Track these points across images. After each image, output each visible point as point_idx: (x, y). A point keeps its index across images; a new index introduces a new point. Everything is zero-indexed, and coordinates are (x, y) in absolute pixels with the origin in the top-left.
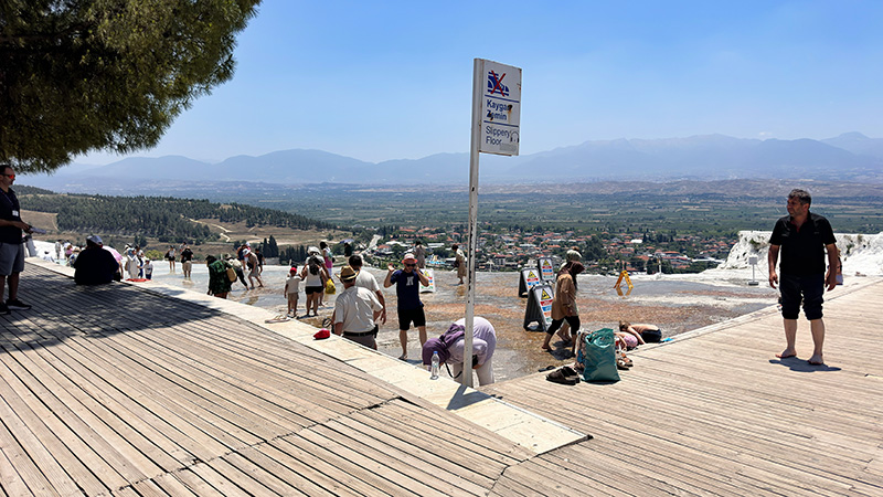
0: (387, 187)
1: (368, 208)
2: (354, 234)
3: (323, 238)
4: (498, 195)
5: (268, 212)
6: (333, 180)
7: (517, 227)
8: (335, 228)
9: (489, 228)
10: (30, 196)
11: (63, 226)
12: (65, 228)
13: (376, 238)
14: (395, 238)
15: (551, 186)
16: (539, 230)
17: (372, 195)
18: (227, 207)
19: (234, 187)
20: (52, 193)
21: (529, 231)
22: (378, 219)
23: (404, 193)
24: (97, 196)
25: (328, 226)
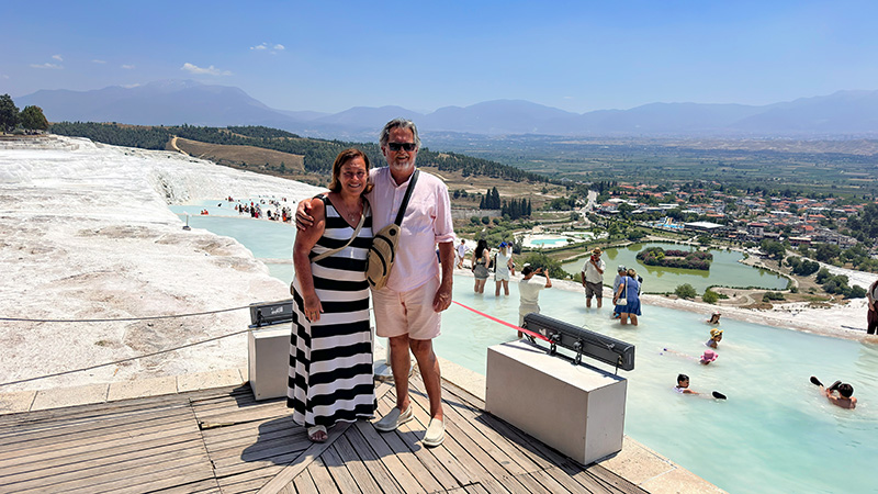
0: (593, 139)
1: (572, 161)
2: (568, 188)
3: (537, 191)
4: (721, 151)
5: (482, 162)
6: (535, 131)
7: (757, 190)
8: (547, 181)
9: (721, 190)
10: (282, 139)
11: (310, 167)
12: (311, 169)
13: (593, 195)
14: (615, 194)
15: (790, 142)
16: (787, 194)
17: (576, 148)
18: (445, 156)
19: (443, 137)
20: (298, 137)
21: (774, 195)
22: (584, 173)
23: (611, 146)
24: (335, 141)
25: (540, 179)
